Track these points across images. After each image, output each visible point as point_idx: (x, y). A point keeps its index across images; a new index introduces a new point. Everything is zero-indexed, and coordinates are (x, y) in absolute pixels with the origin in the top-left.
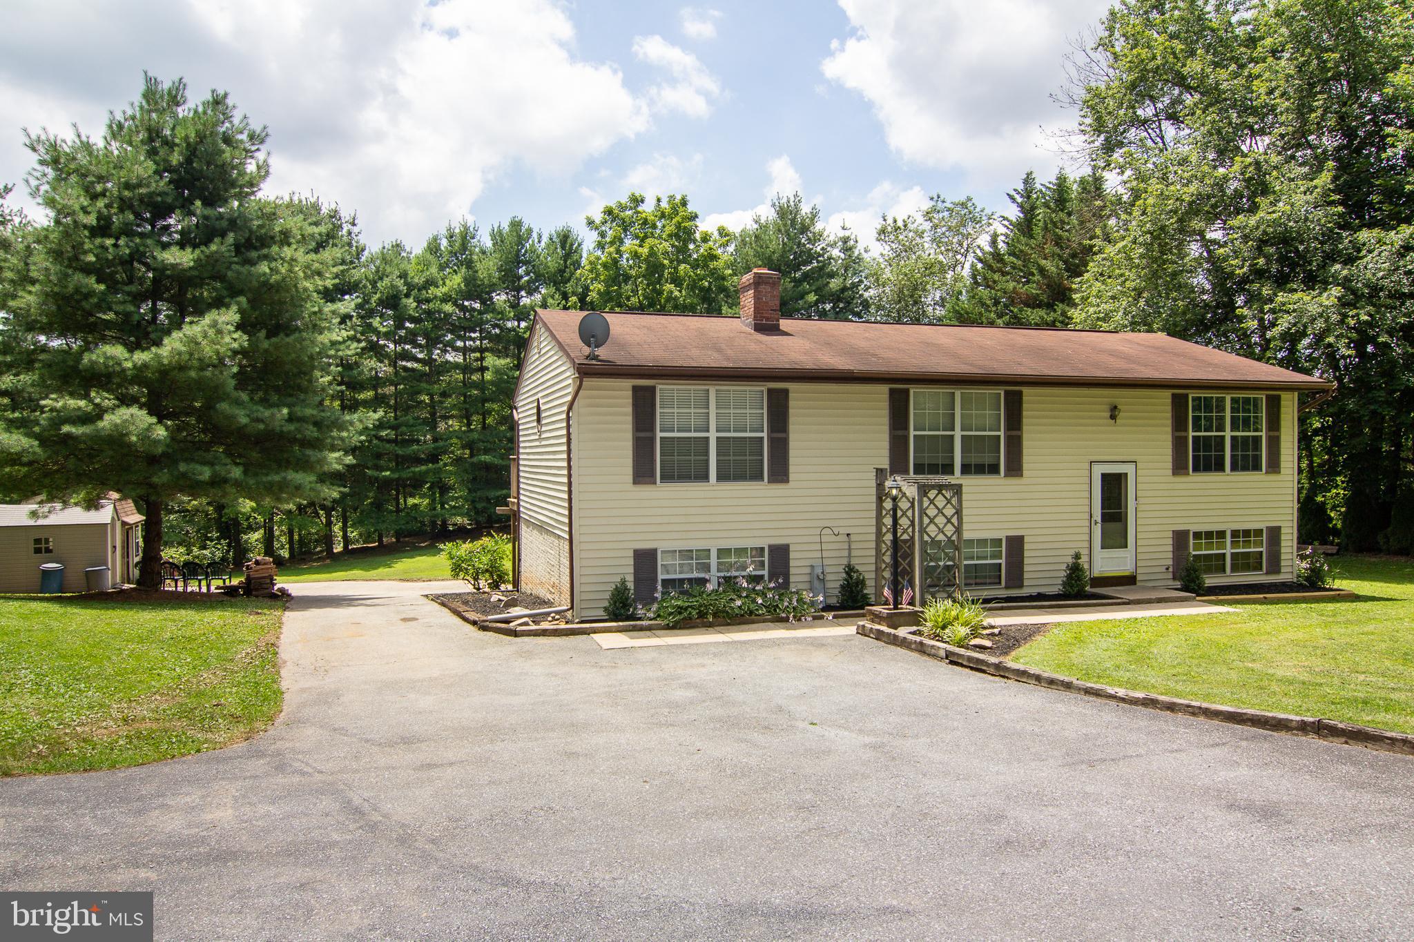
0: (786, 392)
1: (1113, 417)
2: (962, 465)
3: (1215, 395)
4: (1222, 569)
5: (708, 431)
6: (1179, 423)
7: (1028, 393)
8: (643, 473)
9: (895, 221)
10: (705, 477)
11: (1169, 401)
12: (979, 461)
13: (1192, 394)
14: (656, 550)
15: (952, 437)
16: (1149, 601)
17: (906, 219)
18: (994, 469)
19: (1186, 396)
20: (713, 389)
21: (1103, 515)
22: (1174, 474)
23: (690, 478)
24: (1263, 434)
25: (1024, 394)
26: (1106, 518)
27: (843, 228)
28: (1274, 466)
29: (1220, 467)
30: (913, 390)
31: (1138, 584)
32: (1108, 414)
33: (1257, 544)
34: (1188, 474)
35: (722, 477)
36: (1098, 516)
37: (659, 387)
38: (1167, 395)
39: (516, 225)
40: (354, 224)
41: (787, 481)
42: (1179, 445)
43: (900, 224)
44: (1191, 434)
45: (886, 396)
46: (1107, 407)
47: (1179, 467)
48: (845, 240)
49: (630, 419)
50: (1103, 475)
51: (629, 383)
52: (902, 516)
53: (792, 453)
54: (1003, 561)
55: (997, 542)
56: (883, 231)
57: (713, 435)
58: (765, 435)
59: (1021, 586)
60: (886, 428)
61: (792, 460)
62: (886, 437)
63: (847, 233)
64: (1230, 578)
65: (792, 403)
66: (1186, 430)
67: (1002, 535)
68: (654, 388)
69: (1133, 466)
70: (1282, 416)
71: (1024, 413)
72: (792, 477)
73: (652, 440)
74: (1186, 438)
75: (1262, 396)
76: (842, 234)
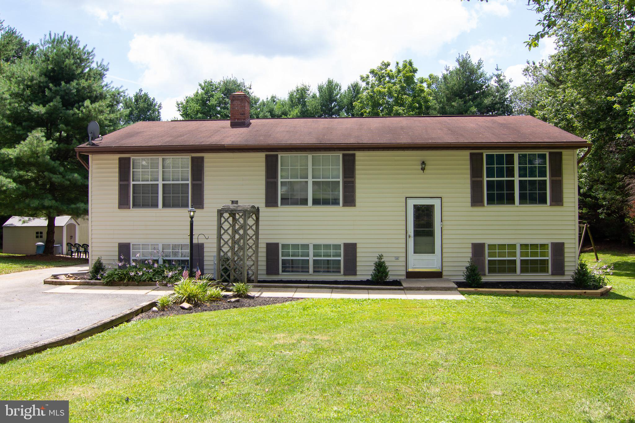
0: (202, 158)
1: (423, 169)
2: (313, 199)
3: (505, 152)
4: (514, 270)
5: (158, 181)
6: (476, 172)
7: (360, 156)
8: (123, 203)
9: (534, 64)
10: (156, 206)
11: (468, 157)
12: (326, 197)
13: (485, 153)
14: (129, 244)
15: (307, 182)
16: (419, 289)
17: (541, 62)
18: (335, 202)
19: (482, 154)
20: (160, 158)
21: (415, 232)
22: (472, 206)
23: (149, 206)
24: (548, 179)
25: (356, 155)
26: (417, 234)
27: (497, 70)
28: (558, 200)
29: (511, 200)
30: (280, 155)
31: (444, 277)
32: (420, 167)
33: (543, 254)
34: (483, 206)
35: (165, 205)
36: (411, 231)
37: (132, 158)
38: (466, 154)
39: (330, 82)
40: (250, 89)
41: (203, 208)
42: (476, 187)
43: (538, 65)
44: (485, 179)
45: (264, 159)
46: (420, 163)
47: (476, 201)
48: (498, 76)
49: (117, 175)
50: (414, 206)
51: (117, 156)
52: (249, 229)
53: (206, 192)
54: (342, 258)
55: (337, 247)
56: (527, 70)
57: (160, 183)
58: (189, 182)
59: (355, 274)
60: (264, 178)
61: (206, 197)
62: (264, 182)
63: (499, 72)
64: (518, 277)
65: (206, 164)
66: (481, 176)
67: (341, 242)
68: (129, 158)
69: (439, 200)
70: (564, 166)
71: (357, 167)
72: (205, 206)
73: (128, 186)
74: (482, 182)
75: (547, 152)
76: (496, 73)
